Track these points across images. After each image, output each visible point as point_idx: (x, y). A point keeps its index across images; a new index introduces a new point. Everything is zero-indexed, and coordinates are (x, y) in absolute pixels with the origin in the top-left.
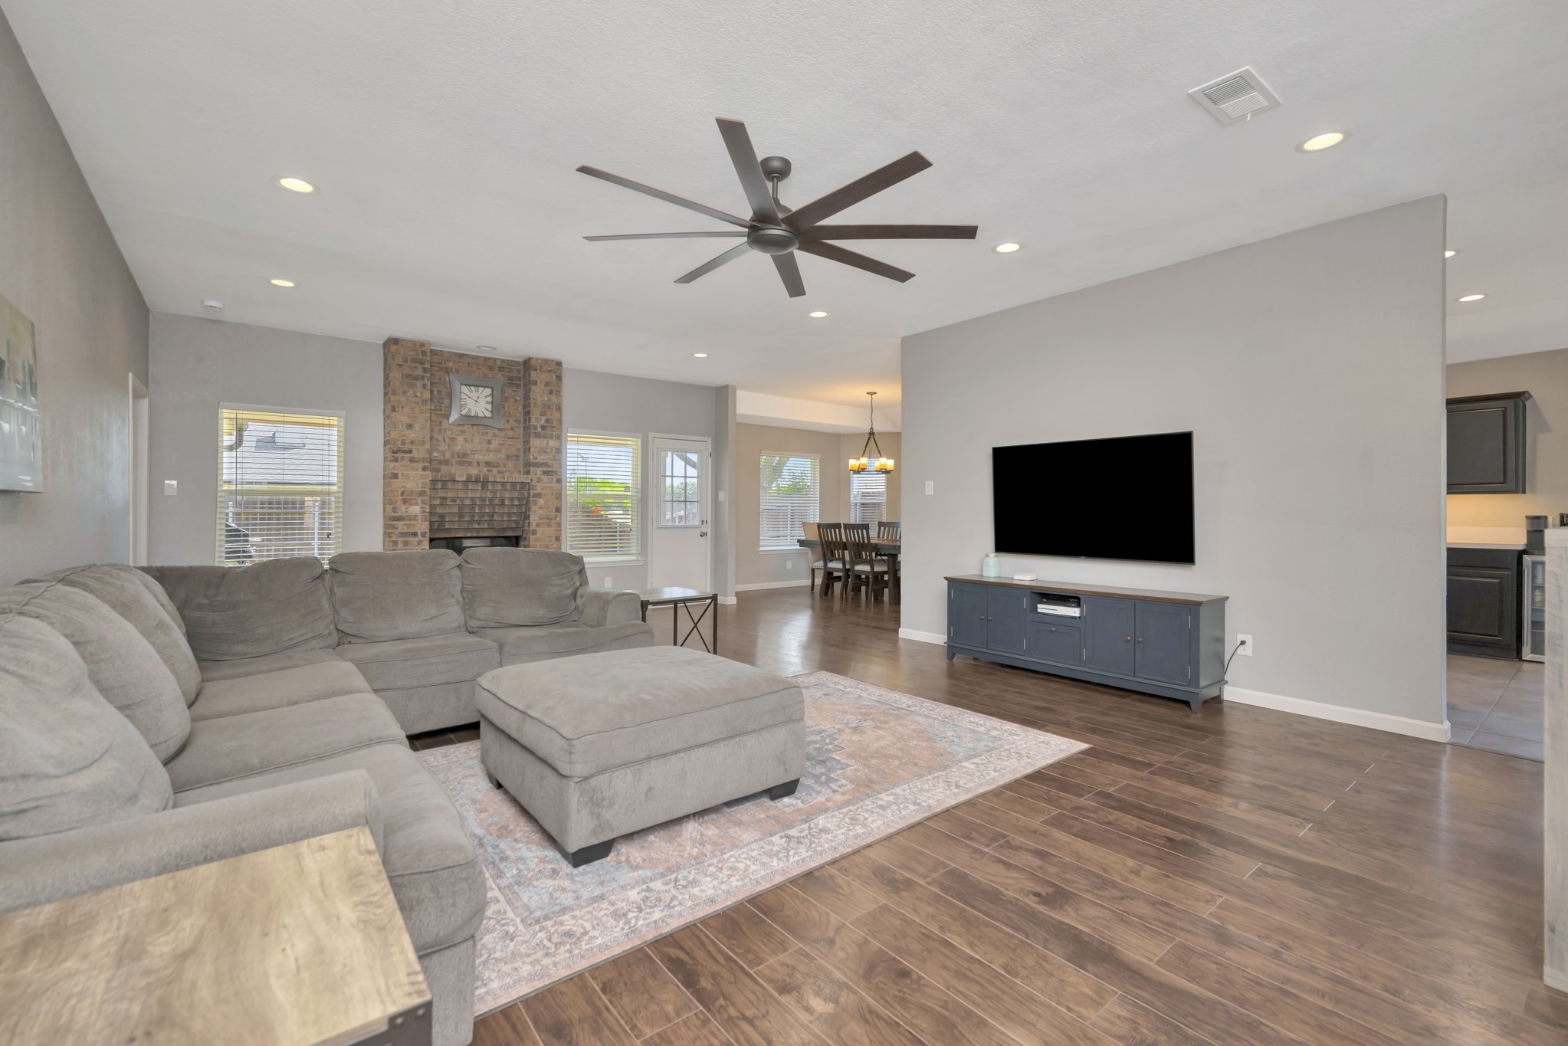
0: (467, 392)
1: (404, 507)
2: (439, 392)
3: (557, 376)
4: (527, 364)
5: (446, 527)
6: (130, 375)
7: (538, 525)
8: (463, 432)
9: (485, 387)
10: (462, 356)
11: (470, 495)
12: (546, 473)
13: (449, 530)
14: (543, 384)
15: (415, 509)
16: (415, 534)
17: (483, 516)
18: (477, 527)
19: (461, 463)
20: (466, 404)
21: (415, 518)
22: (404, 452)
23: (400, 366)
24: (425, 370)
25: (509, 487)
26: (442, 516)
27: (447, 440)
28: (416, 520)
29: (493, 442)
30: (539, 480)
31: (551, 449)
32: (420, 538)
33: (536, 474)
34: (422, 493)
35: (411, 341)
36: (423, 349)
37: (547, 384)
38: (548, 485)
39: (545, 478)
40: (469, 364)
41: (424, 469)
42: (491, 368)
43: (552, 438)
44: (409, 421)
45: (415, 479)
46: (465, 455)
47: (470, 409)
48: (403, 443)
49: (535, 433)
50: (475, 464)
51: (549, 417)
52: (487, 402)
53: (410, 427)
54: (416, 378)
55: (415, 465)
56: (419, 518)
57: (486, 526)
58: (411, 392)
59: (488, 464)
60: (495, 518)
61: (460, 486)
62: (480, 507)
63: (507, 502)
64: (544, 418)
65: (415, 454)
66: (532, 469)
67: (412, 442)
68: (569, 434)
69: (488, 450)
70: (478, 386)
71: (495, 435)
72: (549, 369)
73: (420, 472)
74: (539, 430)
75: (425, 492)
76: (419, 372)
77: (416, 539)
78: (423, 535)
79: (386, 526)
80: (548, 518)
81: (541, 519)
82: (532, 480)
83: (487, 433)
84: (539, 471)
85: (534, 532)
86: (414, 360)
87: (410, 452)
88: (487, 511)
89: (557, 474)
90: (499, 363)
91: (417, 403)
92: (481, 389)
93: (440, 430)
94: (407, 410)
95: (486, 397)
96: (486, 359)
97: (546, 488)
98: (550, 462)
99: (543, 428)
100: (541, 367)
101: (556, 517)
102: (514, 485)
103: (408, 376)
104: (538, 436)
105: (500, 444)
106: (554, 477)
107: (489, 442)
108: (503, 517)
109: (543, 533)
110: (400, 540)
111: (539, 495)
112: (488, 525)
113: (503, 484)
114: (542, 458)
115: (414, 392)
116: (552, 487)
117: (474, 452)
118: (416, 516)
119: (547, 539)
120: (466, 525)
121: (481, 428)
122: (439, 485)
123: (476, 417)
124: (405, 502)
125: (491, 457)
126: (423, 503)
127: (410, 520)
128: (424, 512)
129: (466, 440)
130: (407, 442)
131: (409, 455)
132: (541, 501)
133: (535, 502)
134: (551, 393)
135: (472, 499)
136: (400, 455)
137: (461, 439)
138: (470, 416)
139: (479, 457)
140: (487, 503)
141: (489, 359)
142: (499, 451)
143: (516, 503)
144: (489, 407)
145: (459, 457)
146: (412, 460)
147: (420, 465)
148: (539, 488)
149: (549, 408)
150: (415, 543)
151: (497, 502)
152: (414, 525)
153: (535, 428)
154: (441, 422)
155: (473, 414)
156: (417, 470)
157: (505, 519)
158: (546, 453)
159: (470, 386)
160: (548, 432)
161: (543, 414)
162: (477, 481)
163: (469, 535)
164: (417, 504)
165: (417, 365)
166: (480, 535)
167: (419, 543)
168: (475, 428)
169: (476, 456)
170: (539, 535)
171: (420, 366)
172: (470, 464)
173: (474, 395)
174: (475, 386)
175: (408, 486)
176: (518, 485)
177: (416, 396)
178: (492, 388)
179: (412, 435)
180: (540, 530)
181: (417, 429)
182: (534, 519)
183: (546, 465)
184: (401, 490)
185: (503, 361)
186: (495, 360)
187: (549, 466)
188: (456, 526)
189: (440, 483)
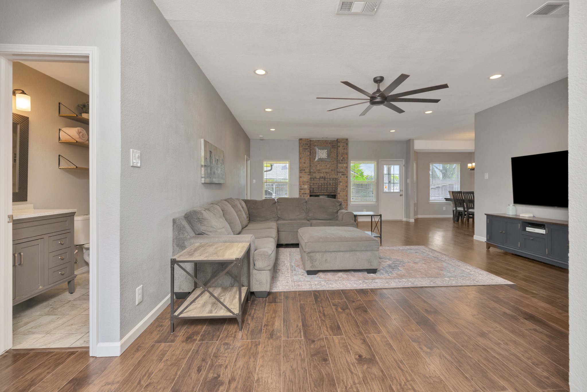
0: (320, 151)
1: (303, 186)
2: (313, 152)
3: (346, 144)
4: (338, 141)
5: (315, 192)
6: (246, 156)
7: (340, 191)
8: (319, 163)
9: (325, 149)
10: (319, 141)
11: (321, 182)
12: (343, 175)
13: (315, 193)
14: (342, 146)
15: (306, 187)
16: (306, 194)
17: (324, 189)
18: (323, 192)
19: (319, 173)
20: (320, 155)
21: (306, 189)
22: (303, 170)
23: (302, 146)
24: (308, 146)
25: (332, 179)
26: (313, 188)
27: (315, 166)
28: (306, 190)
29: (328, 166)
30: (341, 177)
31: (344, 167)
32: (307, 195)
33: (340, 175)
34: (308, 182)
35: (306, 139)
36: (308, 140)
37: (343, 147)
38: (343, 178)
39: (342, 176)
40: (321, 143)
41: (308, 175)
42: (327, 143)
43: (345, 163)
44: (304, 161)
45: (306, 178)
46: (320, 170)
47: (321, 156)
48: (303, 168)
49: (339, 162)
50: (323, 173)
51: (344, 157)
52: (326, 154)
53: (305, 163)
54: (306, 149)
55: (306, 174)
56: (307, 189)
57: (325, 192)
58: (305, 153)
59: (326, 172)
60: (328, 189)
61: (318, 179)
62: (324, 186)
63: (331, 184)
64: (342, 158)
65: (306, 171)
66: (338, 174)
67: (305, 167)
68: (351, 162)
69: (326, 168)
70: (323, 149)
71: (328, 164)
72: (344, 141)
73: (307, 176)
74: (341, 161)
75: (308, 181)
76: (307, 147)
77: (306, 195)
78: (308, 194)
79: (300, 191)
80: (343, 189)
81: (341, 189)
82: (338, 177)
83: (326, 163)
84: (340, 174)
85: (339, 194)
86: (306, 144)
87: (305, 170)
88: (326, 187)
89: (346, 175)
90: (329, 141)
91: (306, 156)
92: (324, 150)
93: (313, 163)
94: (304, 158)
95: (326, 152)
96: (326, 141)
97: (343, 179)
98: (344, 171)
99: (342, 160)
100: (341, 141)
101: (346, 189)
102: (333, 179)
103: (304, 149)
104: (340, 163)
105: (330, 166)
106: (345, 176)
107: (326, 166)
108: (330, 189)
109: (342, 194)
110: (302, 195)
111: (340, 182)
112: (326, 191)
113: (330, 179)
114: (342, 170)
115: (306, 153)
116: (345, 179)
117: (322, 169)
118: (306, 188)
119: (343, 196)
120: (320, 191)
121: (324, 162)
122: (312, 179)
123: (323, 159)
124: (303, 184)
125: (327, 170)
126: (308, 185)
127: (305, 190)
128: (308, 187)
129: (320, 166)
130: (304, 167)
131: (304, 171)
132: (341, 184)
133: (339, 184)
134: (344, 149)
135: (321, 183)
136: (302, 171)
137: (319, 165)
138: (321, 159)
139: (323, 171)
140: (326, 184)
141: (327, 141)
142: (329, 168)
143: (334, 184)
144: (326, 155)
145: (318, 171)
146: (305, 172)
147: (307, 174)
148: (341, 180)
149: (344, 154)
150: (306, 196)
151: (328, 184)
152: (305, 191)
153: (339, 161)
154: (313, 161)
155: (322, 158)
156: (306, 175)
157: (331, 189)
158: (343, 168)
159: (321, 149)
160: (343, 162)
161: (341, 156)
162: (322, 178)
163: (321, 194)
164: (306, 185)
165: (306, 145)
166: (324, 194)
167: (307, 196)
168: (322, 162)
169: (323, 170)
170: (341, 194)
171: (307, 145)
172: (321, 173)
173: (322, 152)
174: (322, 149)
175: (304, 180)
176: (334, 179)
177: (306, 154)
178: (327, 149)
179: (305, 165)
180: (341, 193)
181: (306, 163)
182: (339, 189)
183: (343, 172)
184: (302, 181)
185: (331, 141)
186: (328, 141)
187: (344, 173)
188: (317, 192)
189: (313, 179)
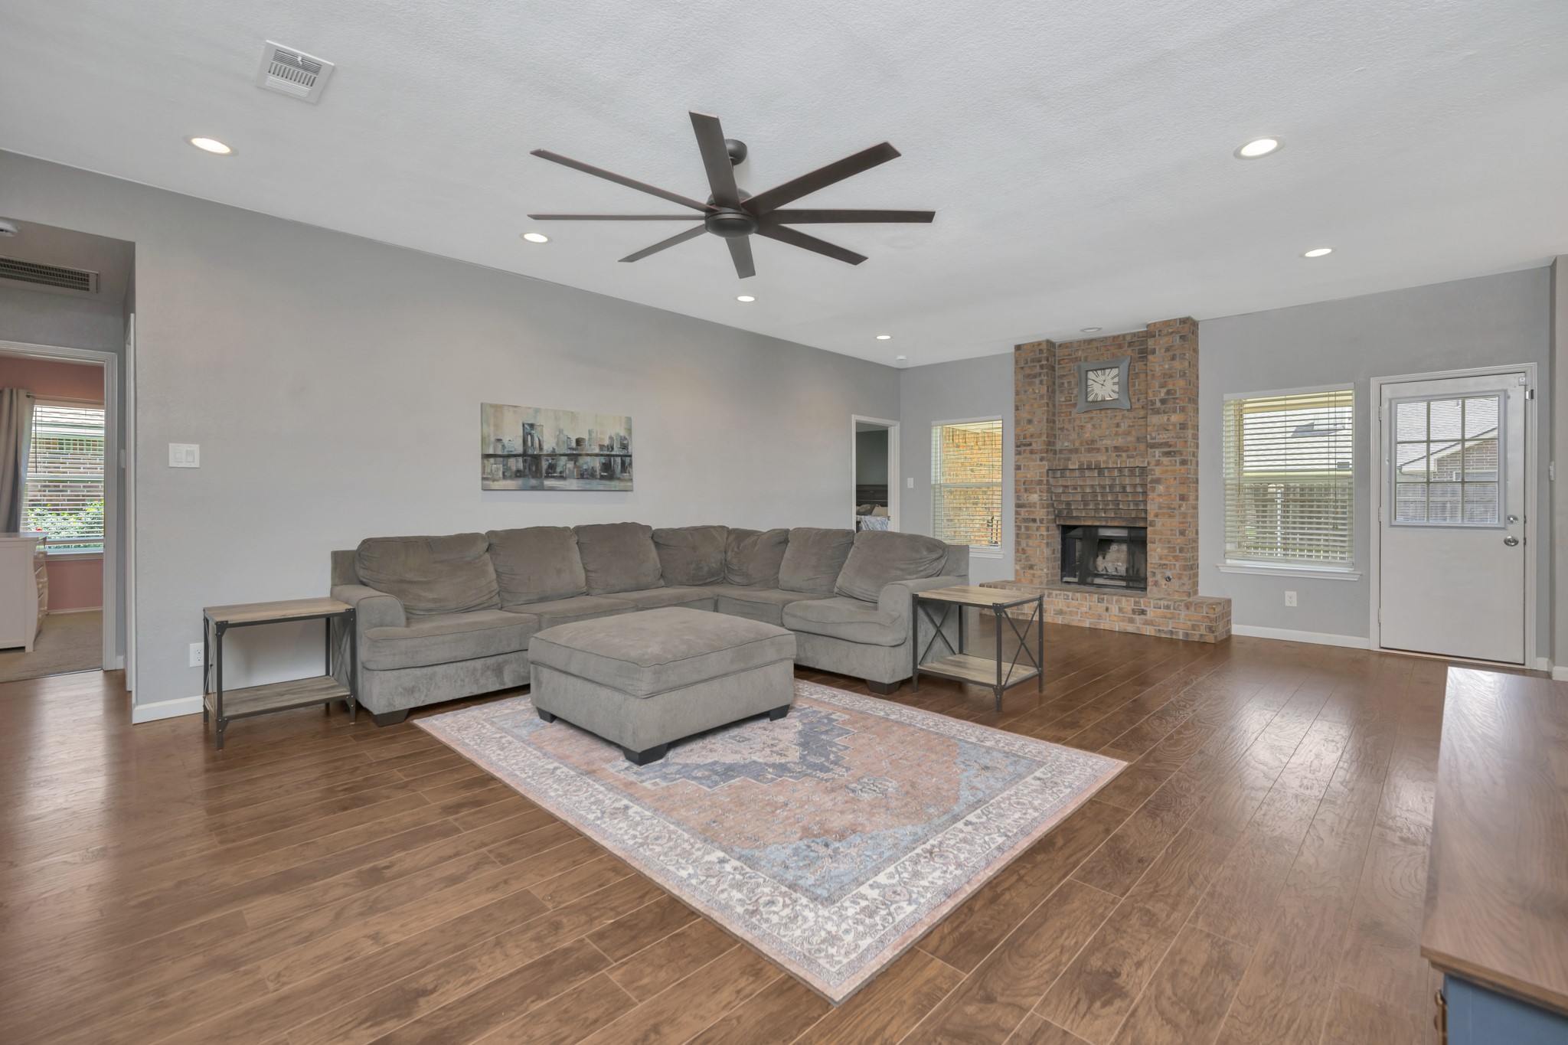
0: (1094, 378)
1: (1025, 495)
2: (1069, 383)
3: (1181, 337)
4: (1151, 332)
5: (1074, 515)
6: (855, 416)
7: (1156, 515)
8: (1092, 418)
9: (1112, 368)
10: (1089, 341)
11: (1089, 482)
12: (1167, 454)
13: (1078, 518)
14: (1163, 350)
15: (1035, 498)
16: (1034, 520)
17: (1107, 505)
18: (1104, 515)
19: (1089, 451)
20: (1093, 390)
21: (1034, 505)
22: (1025, 445)
23: (1022, 368)
24: (1042, 367)
25: (1126, 472)
26: (1068, 504)
27: (1076, 428)
28: (1036, 508)
29: (1122, 424)
30: (1158, 463)
31: (1174, 425)
32: (1038, 524)
33: (1154, 456)
34: (1040, 482)
35: (1032, 345)
36: (1041, 347)
37: (1167, 350)
38: (1169, 468)
39: (1165, 460)
40: (1097, 348)
41: (1042, 459)
42: (1120, 347)
43: (1175, 412)
44: (1029, 417)
45: (1036, 469)
46: (1093, 442)
47: (1097, 394)
48: (1025, 438)
49: (1152, 410)
50: (1104, 450)
51: (1170, 387)
52: (1114, 384)
53: (1030, 422)
54: (1035, 376)
55: (1034, 456)
56: (1038, 506)
57: (1113, 515)
58: (1031, 390)
59: (1116, 449)
60: (1121, 507)
61: (1077, 473)
62: (1103, 494)
63: (1128, 489)
64: (1164, 390)
65: (1034, 446)
66: (1150, 451)
67: (1032, 436)
69: (1117, 434)
70: (1104, 369)
71: (1124, 417)
72: (1170, 330)
73: (1038, 463)
74: (1158, 404)
75: (1042, 480)
76: (1037, 370)
77: (1034, 525)
78: (1041, 521)
79: (1017, 513)
80: (1170, 508)
81: (1160, 508)
82: (1149, 463)
83: (1116, 416)
84: (1157, 452)
85: (1152, 524)
86: (1033, 360)
87: (1030, 445)
88: (1109, 499)
89: (1181, 454)
90: (1128, 339)
91: (1035, 399)
92: (1107, 371)
93: (1070, 420)
94: (1027, 407)
95: (1113, 378)
96: (1115, 338)
97: (1167, 471)
98: (1172, 441)
99: (1163, 401)
100: (1160, 331)
101: (1180, 506)
102: (1132, 470)
103: (1028, 376)
104: (1157, 412)
105: (1129, 426)
106: (1178, 459)
107: (1118, 425)
108: (1129, 506)
109: (1163, 525)
110: (1023, 525)
111: (1158, 481)
112: (1115, 514)
113: (1120, 470)
114: (1162, 437)
115: (1033, 389)
116: (1174, 471)
117: (1101, 438)
118: (1035, 503)
119: (1169, 533)
120: (1092, 514)
121: (1109, 411)
122: (1058, 474)
123: (1103, 401)
124: (1026, 490)
125: (1120, 441)
126: (1041, 491)
127: (1030, 507)
128: (1041, 500)
129: (1094, 426)
130: (1028, 436)
131: (1029, 448)
132: (1161, 488)
133: (1153, 489)
134: (1173, 358)
135: (1092, 486)
136: (1023, 448)
137: (1089, 426)
138: (1096, 401)
139: (1108, 442)
140: (1108, 490)
141: (1118, 336)
142: (1128, 433)
143: (1139, 489)
144: (1116, 388)
145: (1088, 444)
146: (1032, 452)
147: (1038, 456)
148: (1158, 472)
149: (1171, 376)
150: (1035, 529)
151: (1118, 489)
152: (1033, 512)
153: (1153, 403)
154: (1070, 412)
155: (1099, 399)
156: (1036, 461)
157: (1132, 507)
158: (1167, 430)
159: (1096, 370)
160: (1170, 405)
161: (1162, 386)
162: (1089, 468)
163: (1104, 524)
164: (1036, 492)
165: (1035, 364)
166: (1109, 524)
167: (1038, 529)
168: (1103, 412)
169: (1104, 442)
170: (1158, 526)
171: (1038, 364)
172: (1098, 450)
173: (1101, 379)
174: (1101, 369)
175: (1029, 476)
176: (1137, 469)
177: (1035, 393)
179: (1031, 429)
180: (1159, 522)
181: (1036, 423)
182: (1152, 508)
183: (1167, 444)
184: (1023, 480)
185: (1134, 334)
186: (1124, 336)
187: (1170, 446)
188: (1084, 515)
189: (1059, 472)
